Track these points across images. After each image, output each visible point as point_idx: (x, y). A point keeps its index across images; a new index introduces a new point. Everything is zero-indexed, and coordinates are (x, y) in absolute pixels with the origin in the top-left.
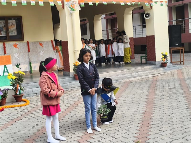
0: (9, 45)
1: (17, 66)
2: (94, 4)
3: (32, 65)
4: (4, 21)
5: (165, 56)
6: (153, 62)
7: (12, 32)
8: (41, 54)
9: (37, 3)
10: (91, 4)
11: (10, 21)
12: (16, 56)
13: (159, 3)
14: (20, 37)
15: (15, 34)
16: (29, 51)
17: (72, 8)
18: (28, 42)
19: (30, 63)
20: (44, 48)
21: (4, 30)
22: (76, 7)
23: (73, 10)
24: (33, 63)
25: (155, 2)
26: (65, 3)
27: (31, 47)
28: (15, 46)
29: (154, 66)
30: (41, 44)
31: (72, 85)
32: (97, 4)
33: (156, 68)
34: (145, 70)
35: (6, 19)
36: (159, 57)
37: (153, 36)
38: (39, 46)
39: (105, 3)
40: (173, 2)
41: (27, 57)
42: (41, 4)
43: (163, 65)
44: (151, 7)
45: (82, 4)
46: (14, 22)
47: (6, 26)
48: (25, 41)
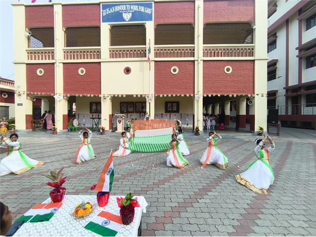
0: (172, 114)
2: (212, 96)
5: (261, 129)
6: (253, 131)
7: (174, 108)
8: (187, 120)
9: (180, 95)
10: (210, 96)
11: (174, 104)
13: (260, 95)
14: (177, 111)
16: (181, 118)
20: (189, 117)
21: (171, 108)
23: (199, 98)
25: (257, 95)
26: (195, 95)
27: (182, 116)
28: (175, 115)
29: (253, 134)
30: (188, 115)
31: (193, 137)
32: (214, 95)
33: (254, 135)
34: (245, 136)
35: (172, 103)
36: (257, 129)
37: (254, 115)
38: (186, 116)
39: (219, 95)
40: (289, 93)
42: (183, 95)
43: (260, 134)
44: (254, 98)
45: (205, 96)
46: (176, 104)
47: (172, 106)
48: (180, 113)
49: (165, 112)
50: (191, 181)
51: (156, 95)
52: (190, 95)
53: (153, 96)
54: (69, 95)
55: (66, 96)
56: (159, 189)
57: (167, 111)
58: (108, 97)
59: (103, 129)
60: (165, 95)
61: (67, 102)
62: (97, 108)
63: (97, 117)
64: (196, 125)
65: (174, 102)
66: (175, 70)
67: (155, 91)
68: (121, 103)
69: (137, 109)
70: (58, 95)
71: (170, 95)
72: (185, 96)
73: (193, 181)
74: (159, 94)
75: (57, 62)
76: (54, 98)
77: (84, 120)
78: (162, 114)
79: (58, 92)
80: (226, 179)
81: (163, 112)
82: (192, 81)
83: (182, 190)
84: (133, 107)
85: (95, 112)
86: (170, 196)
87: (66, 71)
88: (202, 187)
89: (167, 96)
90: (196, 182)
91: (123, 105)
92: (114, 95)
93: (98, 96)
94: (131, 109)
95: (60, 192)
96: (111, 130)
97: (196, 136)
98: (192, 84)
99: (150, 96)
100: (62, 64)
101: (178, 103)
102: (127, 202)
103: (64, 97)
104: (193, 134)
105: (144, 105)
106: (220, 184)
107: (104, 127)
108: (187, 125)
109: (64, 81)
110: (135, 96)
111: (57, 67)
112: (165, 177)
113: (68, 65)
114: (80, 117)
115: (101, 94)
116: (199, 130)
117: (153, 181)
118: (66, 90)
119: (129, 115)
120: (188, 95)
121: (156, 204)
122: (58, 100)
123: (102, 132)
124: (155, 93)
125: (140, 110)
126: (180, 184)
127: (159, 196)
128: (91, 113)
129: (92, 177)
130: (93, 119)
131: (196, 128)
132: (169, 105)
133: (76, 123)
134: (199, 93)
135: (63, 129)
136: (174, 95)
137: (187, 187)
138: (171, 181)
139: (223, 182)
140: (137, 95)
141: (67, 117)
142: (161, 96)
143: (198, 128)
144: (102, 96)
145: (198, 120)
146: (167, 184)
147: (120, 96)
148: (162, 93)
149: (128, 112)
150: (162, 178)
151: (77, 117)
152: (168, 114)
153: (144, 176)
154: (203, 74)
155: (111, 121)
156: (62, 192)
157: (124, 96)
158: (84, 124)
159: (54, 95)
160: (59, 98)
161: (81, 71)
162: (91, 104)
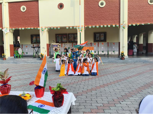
0: (100, 43)
1: (103, 52)
3: (109, 52)
4: (99, 34)
7: (102, 38)
8: (114, 47)
9: (107, 26)
10: (134, 25)
11: (101, 34)
12: (103, 48)
14: (105, 40)
15: (103, 39)
16: (108, 46)
17: (123, 27)
18: (108, 42)
19: (108, 51)
20: (115, 45)
21: (99, 38)
22: (125, 27)
23: (124, 28)
24: (109, 51)
26: (121, 25)
27: (109, 45)
28: (103, 44)
30: (114, 44)
31: (119, 61)
38: (113, 44)
41: (107, 48)
42: (109, 26)
45: (130, 25)
46: (103, 34)
47: (100, 36)
48: (107, 42)
49: (94, 42)
50: (115, 90)
51: (86, 27)
52: (116, 26)
53: (83, 27)
54: (14, 29)
55: (12, 30)
56: (87, 95)
57: (95, 41)
58: (45, 29)
59: (42, 56)
60: (94, 26)
61: (13, 34)
62: (36, 39)
63: (37, 46)
64: (121, 51)
65: (102, 33)
66: (102, 4)
67: (84, 22)
68: (56, 35)
69: (70, 39)
70: (5, 28)
71: (98, 26)
72: (112, 26)
73: (117, 90)
74: (88, 26)
75: (4, 2)
76: (3, 31)
77: (27, 50)
78: (91, 43)
79: (5, 26)
80: (146, 89)
81: (92, 42)
82: (118, 13)
83: (106, 96)
84: (67, 38)
85: (35, 43)
86: (97, 99)
87: (11, 9)
88: (124, 94)
89: (96, 27)
90: (119, 91)
91: (58, 37)
92: (50, 28)
93: (37, 29)
94: (64, 40)
95: (7, 87)
96: (48, 57)
97: (122, 61)
98: (118, 16)
99: (80, 27)
100: (7, 4)
101: (105, 34)
102: (57, 89)
103: (10, 30)
104: (119, 59)
105: (75, 36)
106: (140, 93)
107: (42, 54)
108: (114, 52)
109: (9, 17)
110: (67, 28)
111: (4, 6)
112: (92, 87)
113: (12, 4)
114: (23, 47)
115: (39, 27)
116: (124, 55)
117: (83, 90)
118: (11, 25)
119: (63, 44)
120: (114, 26)
121: (84, 104)
122: (6, 32)
123: (41, 58)
124: (85, 25)
125: (73, 40)
126: (105, 92)
127: (87, 99)
128: (32, 43)
129: (33, 87)
130: (34, 47)
131: (122, 53)
132: (98, 35)
133: (20, 51)
134: (125, 23)
135: (11, 56)
136: (102, 26)
137: (111, 94)
138: (97, 90)
139: (143, 91)
140: (69, 27)
141: (13, 46)
142: (90, 27)
143: (123, 53)
144: (40, 28)
145: (123, 47)
146: (94, 92)
147: (55, 28)
148: (91, 24)
149: (62, 42)
150: (90, 88)
151: (21, 46)
152: (97, 43)
153: (75, 87)
154: (128, 6)
155: (48, 49)
156: (8, 87)
157: (59, 28)
158: (27, 53)
159: (2, 29)
160: (6, 31)
161: (23, 8)
162: (32, 36)
